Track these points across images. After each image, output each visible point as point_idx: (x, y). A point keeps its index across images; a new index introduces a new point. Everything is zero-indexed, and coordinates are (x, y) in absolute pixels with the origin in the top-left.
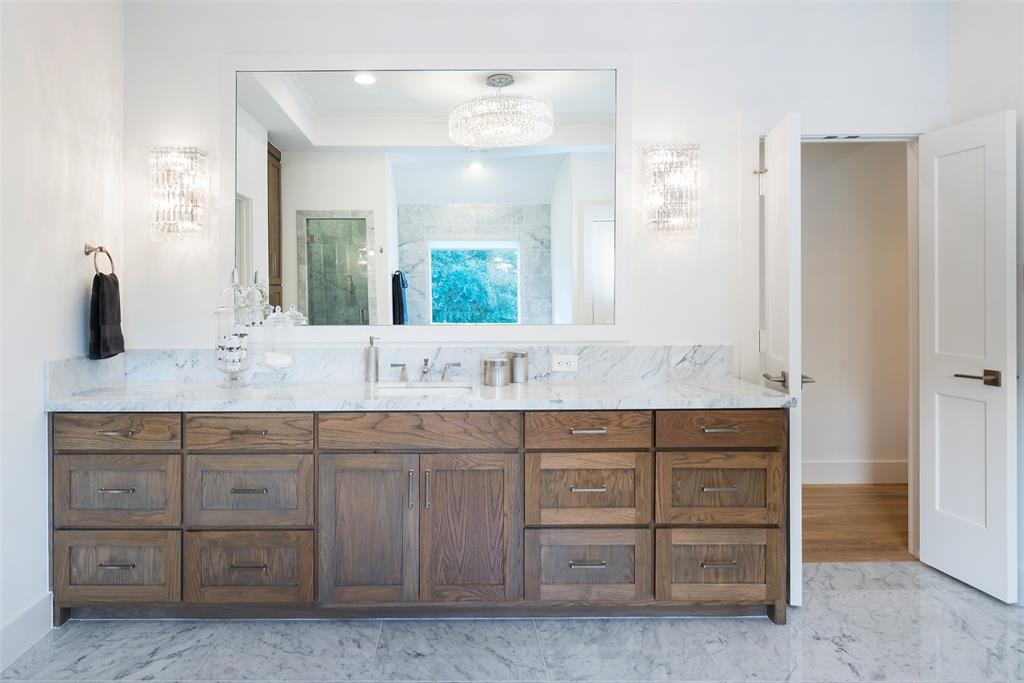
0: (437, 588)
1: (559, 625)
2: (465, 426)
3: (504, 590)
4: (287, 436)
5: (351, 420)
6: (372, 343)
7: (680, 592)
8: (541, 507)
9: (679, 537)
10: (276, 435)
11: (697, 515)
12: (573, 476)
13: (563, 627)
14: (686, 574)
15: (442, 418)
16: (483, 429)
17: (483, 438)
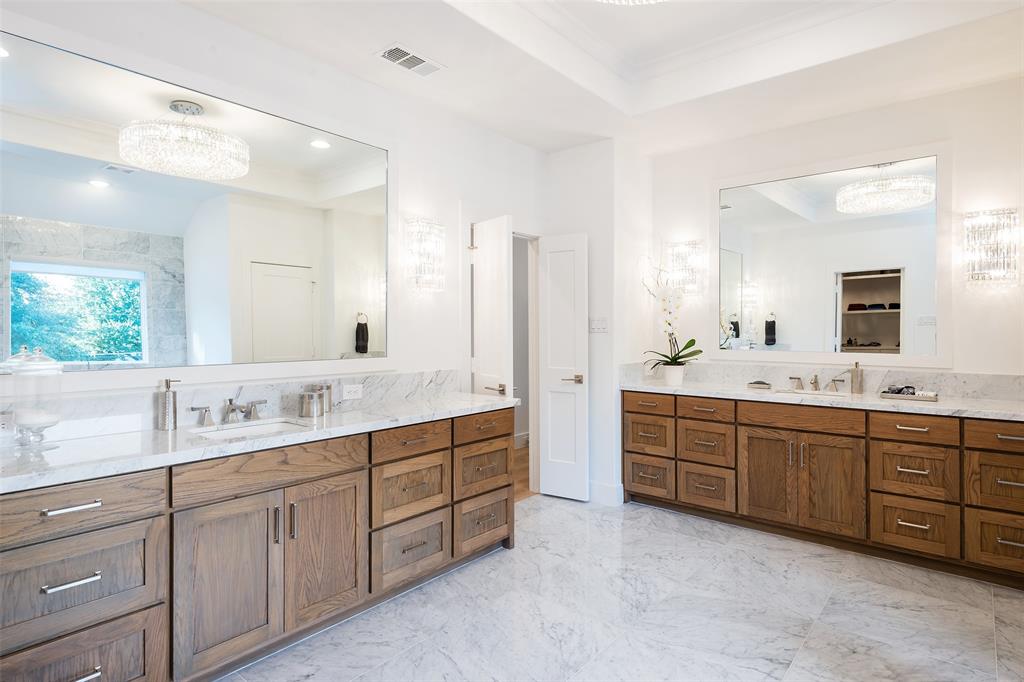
0: (301, 612)
1: (392, 605)
2: (327, 454)
3: (356, 592)
4: (130, 501)
5: (212, 467)
6: (168, 386)
7: (466, 546)
8: (383, 510)
9: (467, 507)
10: (115, 503)
11: (476, 488)
12: (404, 480)
13: (397, 605)
14: (469, 532)
15: (305, 449)
16: (340, 454)
17: (339, 461)
